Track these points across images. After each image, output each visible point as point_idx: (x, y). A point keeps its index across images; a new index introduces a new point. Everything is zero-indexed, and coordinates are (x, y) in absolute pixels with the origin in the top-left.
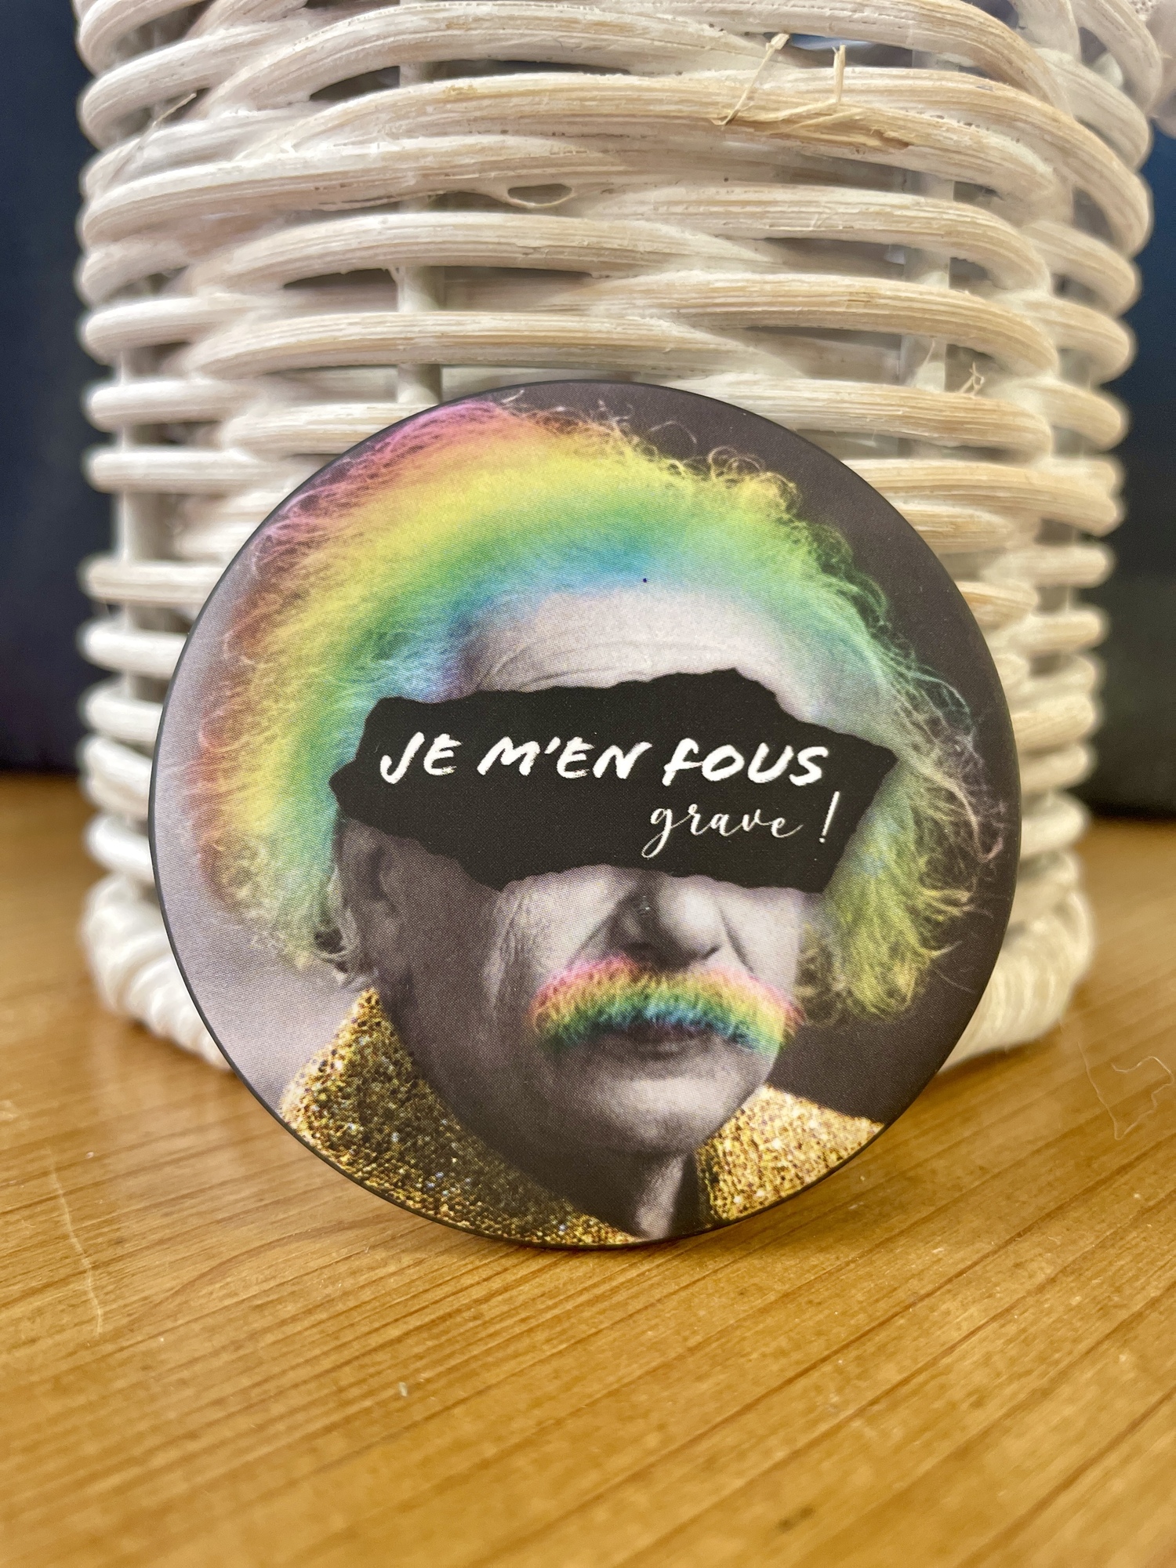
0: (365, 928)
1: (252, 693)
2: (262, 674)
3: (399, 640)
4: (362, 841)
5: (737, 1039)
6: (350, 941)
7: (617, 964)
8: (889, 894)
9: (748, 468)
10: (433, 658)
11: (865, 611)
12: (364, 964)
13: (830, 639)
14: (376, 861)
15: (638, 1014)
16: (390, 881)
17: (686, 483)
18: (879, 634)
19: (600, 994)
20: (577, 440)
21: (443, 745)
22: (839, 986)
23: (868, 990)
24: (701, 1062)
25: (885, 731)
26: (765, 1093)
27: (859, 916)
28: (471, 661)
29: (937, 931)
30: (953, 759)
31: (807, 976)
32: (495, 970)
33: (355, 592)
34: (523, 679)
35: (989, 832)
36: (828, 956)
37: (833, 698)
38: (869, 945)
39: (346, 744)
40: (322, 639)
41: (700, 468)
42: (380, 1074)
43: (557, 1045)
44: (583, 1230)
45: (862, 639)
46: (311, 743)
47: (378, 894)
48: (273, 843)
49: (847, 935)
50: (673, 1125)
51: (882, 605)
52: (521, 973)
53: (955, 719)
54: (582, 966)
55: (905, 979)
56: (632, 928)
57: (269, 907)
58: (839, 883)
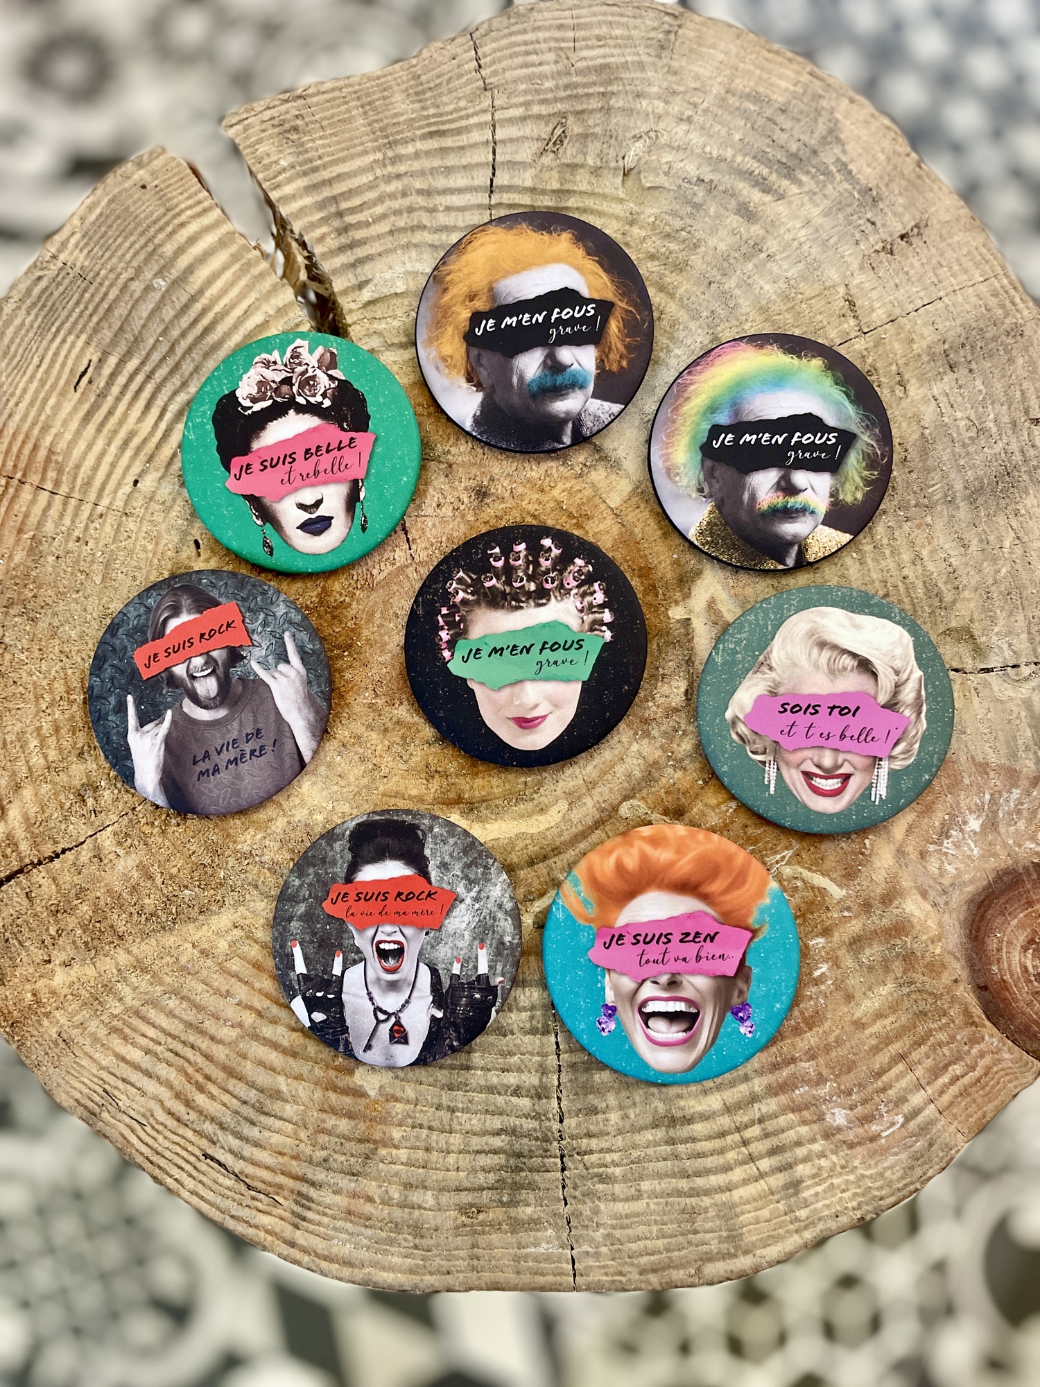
0: (710, 486)
1: (677, 425)
2: (680, 420)
3: (717, 409)
4: (709, 463)
5: (813, 512)
6: (706, 490)
7: (779, 494)
8: (855, 473)
9: (813, 356)
10: (726, 413)
11: (848, 395)
12: (710, 496)
13: (838, 403)
14: (713, 468)
15: (785, 507)
16: (717, 474)
17: (796, 361)
18: (851, 402)
19: (775, 502)
20: (765, 351)
21: (730, 437)
22: (841, 498)
23: (849, 499)
24: (803, 519)
25: (853, 428)
26: (821, 527)
27: (846, 479)
28: (737, 413)
29: (867, 482)
30: (872, 436)
31: (832, 496)
32: (746, 496)
33: (704, 396)
34: (752, 418)
35: (883, 456)
36: (837, 490)
37: (839, 420)
38: (849, 487)
39: (703, 437)
40: (695, 410)
41: (799, 357)
42: (716, 525)
43: (763, 515)
44: (771, 565)
45: (847, 403)
46: (694, 438)
47: (714, 477)
48: (685, 465)
49: (843, 484)
50: (795, 536)
51: (852, 394)
52: (753, 497)
53: (873, 424)
54: (770, 495)
55: (859, 496)
56: (783, 483)
57: (684, 482)
58: (841, 470)
